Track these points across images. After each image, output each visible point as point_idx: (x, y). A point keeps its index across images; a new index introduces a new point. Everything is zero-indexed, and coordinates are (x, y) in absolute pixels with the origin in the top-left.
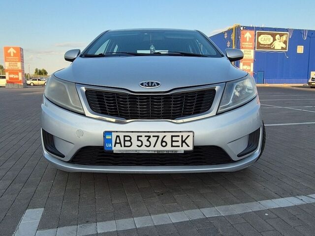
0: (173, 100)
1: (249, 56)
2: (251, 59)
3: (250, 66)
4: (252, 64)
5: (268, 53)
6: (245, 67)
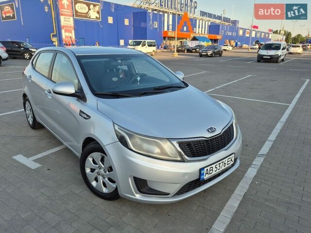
1: (69, 23)
2: (72, 26)
3: (71, 32)
4: (73, 32)
5: (85, 21)
6: (67, 34)
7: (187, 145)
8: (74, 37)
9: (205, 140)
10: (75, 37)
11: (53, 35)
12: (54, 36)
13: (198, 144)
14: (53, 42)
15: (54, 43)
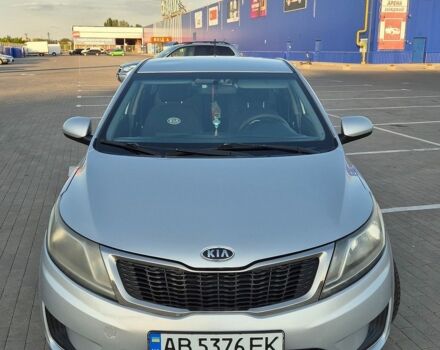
0: (253, 279)
1: (398, 7)
2: (403, 15)
4: (403, 25)
6: (389, 30)
7: (135, 269)
8: (403, 36)
9: (186, 272)
10: (406, 37)
11: (360, 34)
12: (363, 35)
13: (162, 274)
14: (359, 47)
15: (361, 50)
